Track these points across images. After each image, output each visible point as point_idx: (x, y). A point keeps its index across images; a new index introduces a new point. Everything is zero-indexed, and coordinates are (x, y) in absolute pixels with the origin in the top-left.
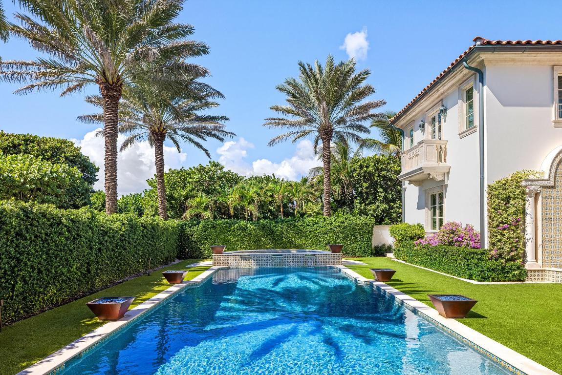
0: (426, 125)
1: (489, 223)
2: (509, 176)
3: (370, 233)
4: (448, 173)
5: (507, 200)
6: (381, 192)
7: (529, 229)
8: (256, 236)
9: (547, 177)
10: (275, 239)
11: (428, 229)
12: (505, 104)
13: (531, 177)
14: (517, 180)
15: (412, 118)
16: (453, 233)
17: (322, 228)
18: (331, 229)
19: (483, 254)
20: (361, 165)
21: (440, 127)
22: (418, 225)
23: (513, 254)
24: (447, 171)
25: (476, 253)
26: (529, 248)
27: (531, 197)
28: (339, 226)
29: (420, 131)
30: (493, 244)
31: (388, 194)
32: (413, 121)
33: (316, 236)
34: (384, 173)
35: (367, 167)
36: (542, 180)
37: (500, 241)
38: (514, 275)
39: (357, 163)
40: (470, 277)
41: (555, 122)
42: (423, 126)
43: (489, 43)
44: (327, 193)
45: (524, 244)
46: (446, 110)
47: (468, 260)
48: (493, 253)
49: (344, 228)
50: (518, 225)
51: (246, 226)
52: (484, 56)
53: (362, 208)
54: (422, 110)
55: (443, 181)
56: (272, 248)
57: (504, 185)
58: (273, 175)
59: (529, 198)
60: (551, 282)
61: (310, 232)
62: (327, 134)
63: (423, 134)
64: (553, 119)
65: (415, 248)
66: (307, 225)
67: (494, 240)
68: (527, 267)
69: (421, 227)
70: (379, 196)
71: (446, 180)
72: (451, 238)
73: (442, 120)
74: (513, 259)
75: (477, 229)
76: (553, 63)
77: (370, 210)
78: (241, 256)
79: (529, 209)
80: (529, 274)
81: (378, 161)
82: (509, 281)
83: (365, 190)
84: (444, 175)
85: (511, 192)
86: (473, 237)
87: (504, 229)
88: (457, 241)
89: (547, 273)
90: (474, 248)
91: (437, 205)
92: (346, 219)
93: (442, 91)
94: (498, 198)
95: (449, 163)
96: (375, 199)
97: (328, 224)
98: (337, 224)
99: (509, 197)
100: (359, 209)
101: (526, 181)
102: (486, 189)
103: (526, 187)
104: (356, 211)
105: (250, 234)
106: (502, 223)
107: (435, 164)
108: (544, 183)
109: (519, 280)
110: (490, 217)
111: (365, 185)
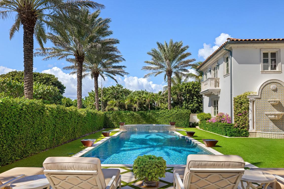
0: (212, 71)
1: (234, 113)
2: (243, 94)
3: (189, 117)
5: (241, 104)
6: (195, 99)
7: (251, 115)
8: (138, 118)
9: (257, 94)
10: (146, 120)
11: (213, 115)
12: (240, 63)
13: (251, 94)
14: (245, 96)
15: (206, 67)
16: (221, 117)
17: (167, 114)
18: (171, 115)
19: (231, 125)
20: (186, 86)
21: (217, 72)
22: (209, 113)
23: (243, 126)
24: (219, 91)
25: (229, 125)
26: (251, 123)
27: (251, 102)
29: (209, 73)
30: (236, 122)
31: (199, 99)
32: (207, 68)
33: (164, 118)
34: (197, 89)
35: (189, 87)
36: (256, 95)
37: (238, 120)
38: (244, 134)
39: (184, 85)
40: (226, 135)
41: (261, 72)
42: (210, 71)
43: (233, 40)
45: (249, 122)
46: (219, 65)
47: (225, 128)
48: (236, 125)
49: (177, 115)
50: (246, 114)
51: (134, 114)
52: (231, 45)
53: (186, 106)
54: (210, 64)
55: (218, 95)
57: (240, 98)
58: (146, 90)
59: (250, 103)
60: (259, 137)
61: (162, 116)
62: (170, 73)
63: (211, 74)
64: (261, 71)
65: (207, 124)
67: (236, 120)
68: (250, 131)
69: (210, 115)
70: (195, 100)
72: (220, 119)
73: (218, 69)
74: (243, 128)
75: (230, 116)
76: (260, 48)
77: (190, 107)
79: (250, 107)
80: (250, 134)
81: (194, 84)
82: (242, 136)
83: (188, 98)
84: (218, 93)
85: (243, 100)
86: (228, 119)
87: (240, 116)
89: (257, 134)
90: (228, 123)
91: (216, 105)
93: (217, 57)
94: (238, 103)
95: (220, 87)
96: (192, 102)
97: (170, 113)
98: (174, 113)
99: (242, 102)
101: (249, 96)
102: (233, 99)
103: (249, 98)
104: (184, 107)
105: (135, 117)
106: (239, 113)
107: (214, 88)
108: (256, 97)
109: (246, 136)
110: (234, 111)
111: (188, 95)
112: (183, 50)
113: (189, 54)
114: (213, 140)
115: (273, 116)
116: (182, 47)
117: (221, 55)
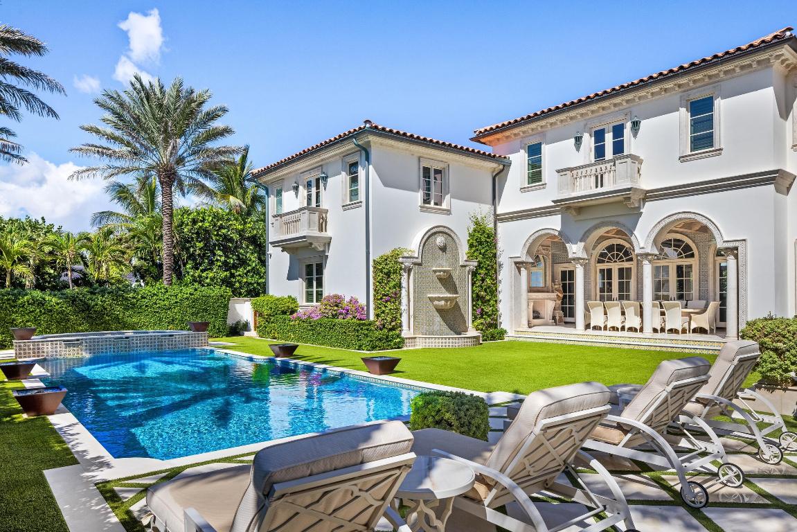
0: (301, 188)
1: (375, 296)
2: (388, 252)
3: (226, 307)
4: (329, 244)
5: (388, 274)
6: (220, 256)
7: (404, 300)
8: (62, 312)
9: (416, 255)
10: (91, 317)
11: (302, 301)
12: (386, 184)
13: (406, 254)
14: (395, 255)
15: (282, 176)
16: (337, 306)
17: (164, 301)
18: (176, 302)
19: (370, 325)
20: (194, 219)
21: (318, 194)
22: (290, 297)
23: (393, 324)
24: (327, 241)
25: (364, 324)
26: (404, 319)
27: (405, 272)
28: (187, 298)
29: (292, 193)
30: (378, 316)
31: (229, 258)
32: (282, 179)
33: (155, 312)
34: (224, 231)
35: (203, 221)
36: (414, 258)
37: (383, 312)
38: (395, 344)
39: (188, 215)
40: (360, 348)
41: (421, 207)
42: (296, 189)
43: (376, 127)
44: (168, 256)
45: (401, 315)
46: (326, 177)
47: (358, 331)
48: (378, 323)
49: (194, 302)
50: (397, 297)
51: (44, 299)
52: (371, 138)
53: (196, 275)
55: (324, 251)
56: (87, 330)
57: (385, 260)
58: (43, 218)
60: (421, 347)
61: (147, 306)
62: (169, 177)
63: (297, 197)
64: (420, 204)
65: (292, 323)
66: (143, 297)
67: (379, 311)
68: (403, 335)
69: (294, 300)
70: (217, 260)
71: (327, 251)
72: (335, 311)
73: (321, 185)
74: (393, 329)
75: (363, 302)
76: (419, 155)
77: (207, 278)
78: (64, 341)
79: (404, 284)
80: (406, 341)
81: (217, 216)
82: (392, 348)
83: (198, 252)
84: (325, 245)
85: (391, 268)
86: (359, 309)
87: (386, 302)
88: (341, 314)
89: (417, 340)
90: (361, 319)
91: (315, 276)
92: (196, 290)
93: (323, 157)
94: (382, 272)
95: (329, 233)
96: (212, 263)
97: (171, 296)
98: (185, 296)
99: (390, 272)
100: (192, 276)
101: (403, 258)
102: (371, 263)
103: (402, 263)
104: (188, 279)
105: (51, 311)
106: (384, 295)
107: (316, 233)
108: (415, 260)
109: (399, 348)
110: (375, 290)
111: (200, 245)
112: (212, 116)
113: (226, 131)
114: (383, 359)
115: (443, 303)
116: (206, 108)
117: (336, 155)
